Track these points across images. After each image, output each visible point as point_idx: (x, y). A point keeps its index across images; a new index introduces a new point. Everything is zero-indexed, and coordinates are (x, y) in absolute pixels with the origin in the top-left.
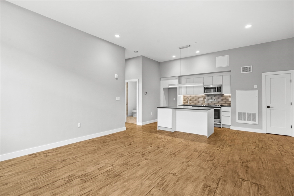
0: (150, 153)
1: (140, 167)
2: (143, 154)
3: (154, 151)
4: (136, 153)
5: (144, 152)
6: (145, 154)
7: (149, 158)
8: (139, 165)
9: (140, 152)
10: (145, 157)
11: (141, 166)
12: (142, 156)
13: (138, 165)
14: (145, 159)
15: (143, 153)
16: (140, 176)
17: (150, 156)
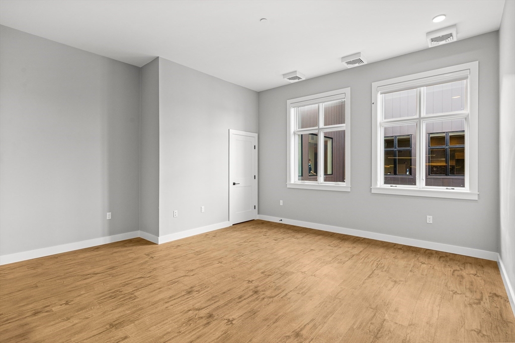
0: (240, 297)
1: (262, 271)
2: (256, 292)
3: (230, 301)
4: (272, 297)
5: (254, 301)
6: (251, 293)
7: (245, 285)
8: (262, 273)
9: (264, 298)
10: (252, 286)
11: (260, 272)
12: (259, 288)
13: (265, 273)
14: (253, 282)
15: (255, 296)
16: (260, 261)
17: (242, 288)
